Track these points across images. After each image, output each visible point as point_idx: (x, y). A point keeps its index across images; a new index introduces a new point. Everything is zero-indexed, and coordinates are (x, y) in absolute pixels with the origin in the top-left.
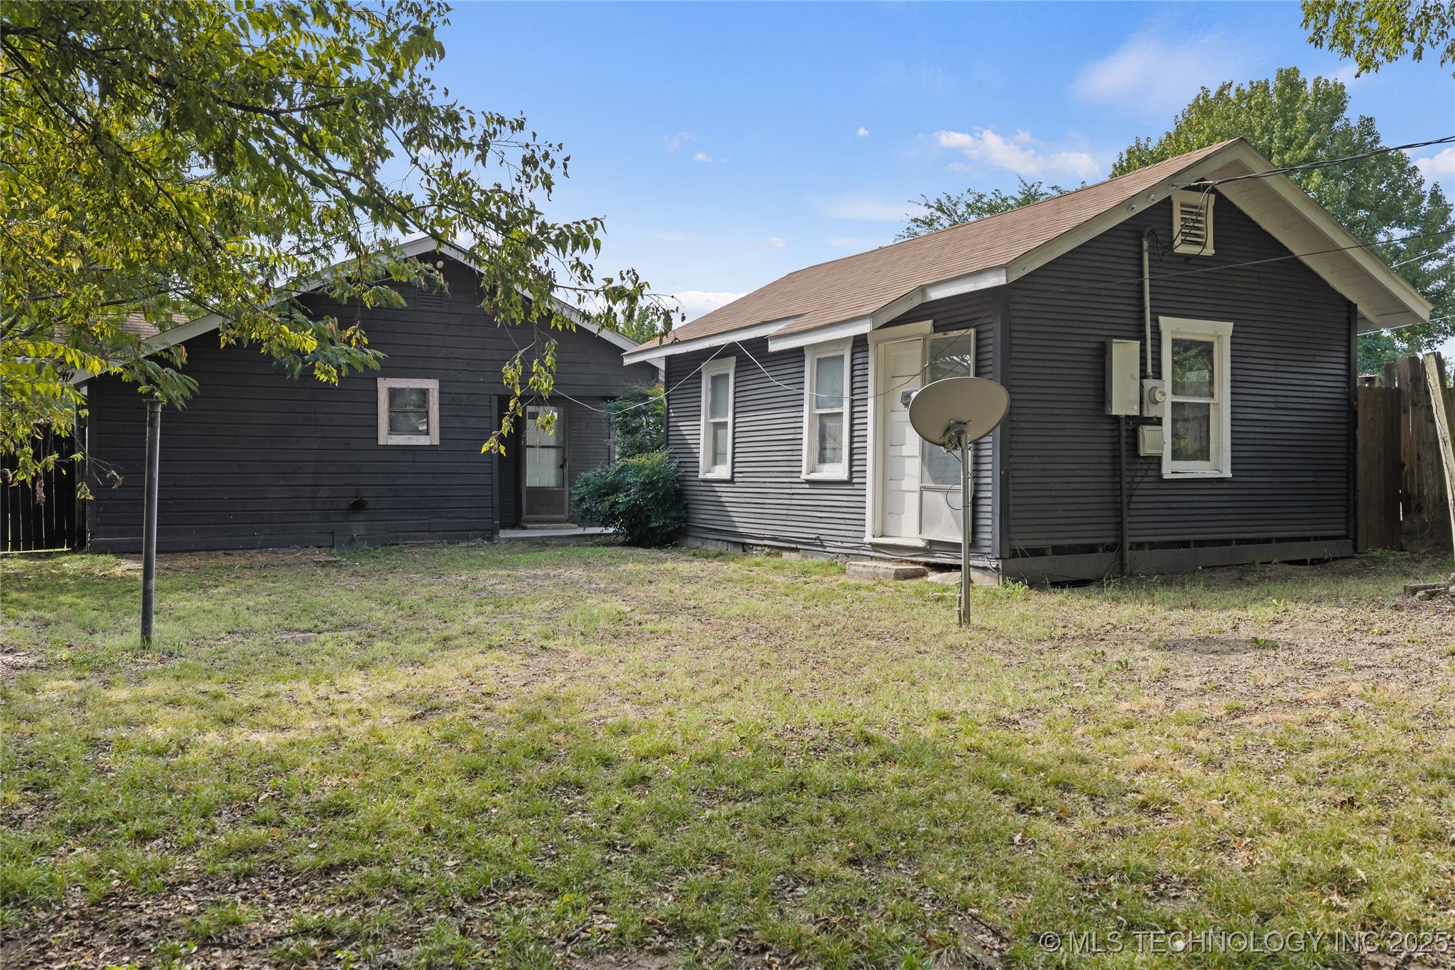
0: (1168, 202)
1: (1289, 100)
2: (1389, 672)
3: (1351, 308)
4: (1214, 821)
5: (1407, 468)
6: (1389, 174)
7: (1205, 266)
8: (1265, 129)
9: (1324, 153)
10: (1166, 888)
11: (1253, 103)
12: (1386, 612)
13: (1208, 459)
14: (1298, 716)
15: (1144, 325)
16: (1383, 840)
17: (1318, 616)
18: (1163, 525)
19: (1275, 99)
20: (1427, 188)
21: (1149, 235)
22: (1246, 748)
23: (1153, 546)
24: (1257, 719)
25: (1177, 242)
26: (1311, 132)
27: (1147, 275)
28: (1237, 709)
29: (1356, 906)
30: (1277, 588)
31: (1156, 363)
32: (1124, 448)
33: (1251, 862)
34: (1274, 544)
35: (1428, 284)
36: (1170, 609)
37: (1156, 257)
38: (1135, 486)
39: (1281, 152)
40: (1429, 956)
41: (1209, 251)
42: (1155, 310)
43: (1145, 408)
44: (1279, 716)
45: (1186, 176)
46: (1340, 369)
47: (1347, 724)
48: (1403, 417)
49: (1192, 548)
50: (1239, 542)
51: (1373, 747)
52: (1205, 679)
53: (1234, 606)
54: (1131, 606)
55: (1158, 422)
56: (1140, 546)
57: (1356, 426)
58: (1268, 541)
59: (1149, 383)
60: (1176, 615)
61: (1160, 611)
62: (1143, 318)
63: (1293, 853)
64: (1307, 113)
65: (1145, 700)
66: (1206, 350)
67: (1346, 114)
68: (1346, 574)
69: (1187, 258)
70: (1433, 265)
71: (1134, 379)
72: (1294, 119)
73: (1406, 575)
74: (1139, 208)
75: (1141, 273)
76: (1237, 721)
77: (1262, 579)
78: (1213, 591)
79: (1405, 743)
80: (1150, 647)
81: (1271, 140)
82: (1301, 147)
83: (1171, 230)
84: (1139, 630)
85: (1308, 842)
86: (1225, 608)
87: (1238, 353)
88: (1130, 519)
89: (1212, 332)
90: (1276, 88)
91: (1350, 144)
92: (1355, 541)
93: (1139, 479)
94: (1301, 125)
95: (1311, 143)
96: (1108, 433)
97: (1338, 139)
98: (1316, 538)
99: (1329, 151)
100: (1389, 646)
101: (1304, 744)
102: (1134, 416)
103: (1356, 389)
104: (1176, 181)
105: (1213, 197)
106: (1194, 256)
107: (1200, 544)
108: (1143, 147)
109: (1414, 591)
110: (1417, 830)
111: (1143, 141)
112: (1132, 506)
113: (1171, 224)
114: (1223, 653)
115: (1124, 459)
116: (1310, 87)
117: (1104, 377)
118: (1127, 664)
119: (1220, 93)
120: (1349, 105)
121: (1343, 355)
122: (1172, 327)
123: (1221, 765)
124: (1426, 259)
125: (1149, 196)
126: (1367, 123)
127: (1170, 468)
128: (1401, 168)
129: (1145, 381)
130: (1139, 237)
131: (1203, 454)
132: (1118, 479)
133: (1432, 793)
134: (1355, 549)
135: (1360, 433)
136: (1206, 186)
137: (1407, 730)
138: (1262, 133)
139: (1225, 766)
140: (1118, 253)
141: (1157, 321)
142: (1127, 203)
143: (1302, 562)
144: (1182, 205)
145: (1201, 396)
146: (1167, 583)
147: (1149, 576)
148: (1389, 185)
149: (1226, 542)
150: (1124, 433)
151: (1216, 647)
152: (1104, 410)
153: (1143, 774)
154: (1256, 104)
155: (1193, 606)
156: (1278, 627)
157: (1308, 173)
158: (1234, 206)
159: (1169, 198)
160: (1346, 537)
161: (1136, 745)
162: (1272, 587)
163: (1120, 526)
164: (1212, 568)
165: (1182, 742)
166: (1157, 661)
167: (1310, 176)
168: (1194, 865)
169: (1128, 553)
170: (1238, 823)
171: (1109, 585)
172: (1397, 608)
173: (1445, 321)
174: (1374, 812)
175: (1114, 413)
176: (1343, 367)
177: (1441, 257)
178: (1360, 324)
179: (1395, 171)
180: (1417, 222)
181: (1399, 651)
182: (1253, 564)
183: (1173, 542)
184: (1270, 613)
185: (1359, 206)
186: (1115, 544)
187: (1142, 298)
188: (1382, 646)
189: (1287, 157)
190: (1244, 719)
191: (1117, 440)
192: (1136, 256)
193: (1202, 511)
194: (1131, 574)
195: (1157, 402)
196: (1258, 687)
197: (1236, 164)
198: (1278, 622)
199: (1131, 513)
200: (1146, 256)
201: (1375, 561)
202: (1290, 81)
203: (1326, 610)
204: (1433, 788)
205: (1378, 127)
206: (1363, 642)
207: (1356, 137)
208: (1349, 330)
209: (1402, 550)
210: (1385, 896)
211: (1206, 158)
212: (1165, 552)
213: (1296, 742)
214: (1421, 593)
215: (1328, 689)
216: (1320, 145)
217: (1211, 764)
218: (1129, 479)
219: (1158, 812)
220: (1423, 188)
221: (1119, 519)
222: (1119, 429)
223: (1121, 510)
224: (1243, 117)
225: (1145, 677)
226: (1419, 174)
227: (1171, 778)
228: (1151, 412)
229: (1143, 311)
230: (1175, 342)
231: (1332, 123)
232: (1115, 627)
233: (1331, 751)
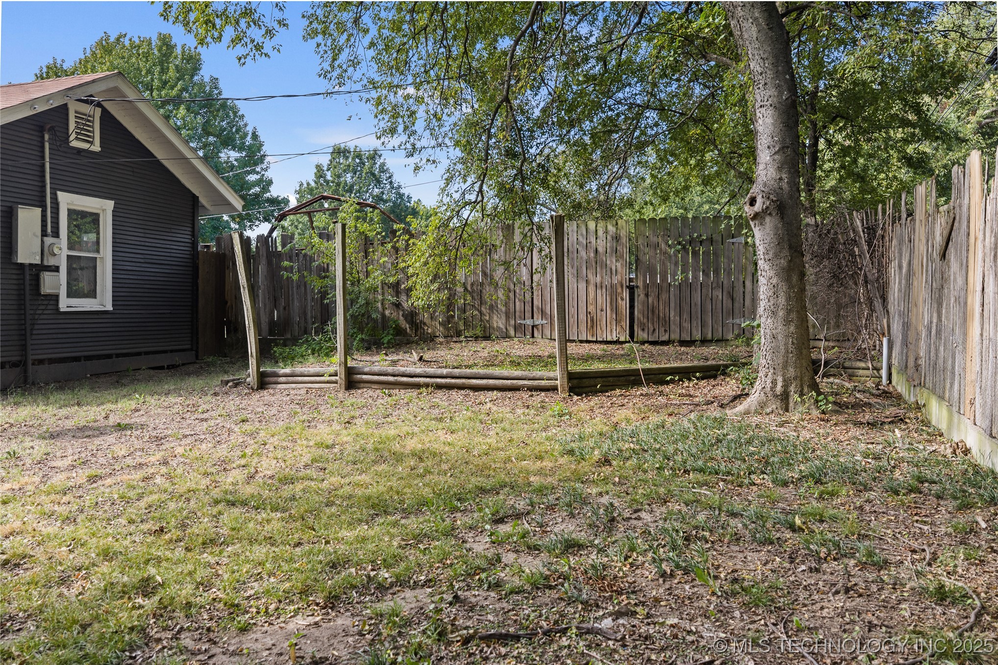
0: (64, 108)
1: (165, 55)
2: (203, 437)
3: (195, 198)
4: (61, 564)
5: (229, 304)
6: (228, 116)
7: (93, 159)
8: (149, 72)
9: (187, 95)
10: (12, 624)
11: (141, 51)
12: (209, 398)
13: (95, 298)
14: (139, 475)
15: (45, 197)
16: (179, 553)
17: (166, 404)
18: (60, 346)
19: (156, 52)
20: (250, 129)
21: (49, 130)
22: (97, 503)
23: (52, 361)
24: (109, 481)
25: (71, 138)
26: (179, 79)
27: (47, 159)
28: (96, 476)
29: (149, 604)
30: (141, 387)
31: (55, 225)
32: (28, 288)
33: (84, 588)
34: (143, 356)
35: (249, 190)
36: (61, 408)
37: (55, 147)
38: (36, 317)
39: (159, 89)
40: (194, 624)
41: (96, 148)
42: (54, 186)
43: (45, 258)
44: (125, 477)
45: (79, 91)
46: (187, 238)
47: (169, 477)
48: (227, 271)
49: (83, 362)
50: (118, 356)
51: (182, 490)
52: (76, 457)
53: (109, 401)
54: (29, 407)
55: (56, 269)
56: (41, 362)
57: (198, 277)
58: (139, 354)
59: (49, 240)
60: (64, 412)
61: (51, 410)
62: (44, 191)
63: (114, 574)
64: (177, 66)
65: (23, 480)
66: (94, 219)
67: (202, 72)
68: (189, 374)
69: (79, 151)
70: (252, 178)
71: (37, 236)
72: (168, 68)
73: (226, 372)
74: (40, 108)
75: (43, 158)
76: (95, 485)
77: (132, 382)
78: (96, 392)
79: (206, 482)
80: (38, 438)
81: (152, 80)
82: (172, 88)
83: (68, 129)
84: (32, 426)
85: (128, 564)
86: (102, 404)
87: (117, 223)
88: (32, 342)
89: (98, 206)
90: (157, 45)
91: (204, 92)
92: (197, 352)
93: (40, 312)
94: (172, 73)
95: (179, 86)
96: (14, 277)
97: (196, 88)
98: (172, 351)
99: (190, 94)
100: (206, 420)
101: (138, 494)
102: (37, 265)
103: (198, 252)
104: (70, 93)
105: (98, 111)
106: (84, 150)
107: (88, 358)
108: (58, 66)
109: (227, 382)
110: (200, 540)
111: (59, 62)
112: (35, 332)
113: (67, 124)
114: (94, 436)
115: (28, 297)
116: (179, 50)
117: (11, 233)
118: (14, 453)
119: (118, 39)
120: (203, 67)
121: (190, 229)
122: (67, 200)
123: (75, 521)
124: (249, 173)
125: (48, 101)
126: (215, 81)
127: (65, 304)
128: (235, 113)
129: (45, 239)
130: (41, 130)
131: (92, 294)
132: (23, 312)
133: (214, 513)
134: (197, 357)
135: (200, 282)
136: (92, 102)
137: (206, 474)
138: (146, 74)
139: (78, 520)
140: (25, 141)
141: (56, 194)
142: (30, 103)
143: (161, 368)
144: (76, 112)
145: (89, 251)
146: (61, 388)
147: (47, 384)
148: (228, 123)
149: (109, 356)
150: (28, 277)
151: (90, 433)
152: (10, 259)
153: (11, 538)
154: (143, 53)
155: (78, 404)
156: (137, 414)
157: (177, 106)
158: (115, 119)
159: (66, 105)
160: (191, 350)
161: (10, 515)
162: (137, 387)
163: (24, 348)
164: (98, 375)
165: (48, 508)
166: (40, 448)
167: (178, 109)
168: (37, 601)
169: (30, 367)
170: (79, 562)
171: (12, 394)
172: (216, 394)
173: (259, 212)
174: (175, 534)
175: (19, 261)
176: (190, 237)
177: (258, 173)
178: (200, 209)
179: (231, 114)
180: (244, 149)
181: (212, 423)
182: (128, 370)
183: (65, 358)
184: (133, 404)
185: (209, 134)
186: (20, 362)
187: (44, 176)
188: (202, 420)
189: (163, 93)
190: (100, 483)
191: (21, 282)
192: (39, 144)
193: (90, 335)
194: (33, 384)
195: (55, 255)
196: (114, 458)
197: (116, 90)
198: (137, 410)
199: (34, 337)
200: (47, 145)
201: (208, 365)
202: (166, 44)
203: (172, 399)
204: (215, 511)
205: (221, 85)
206: (191, 419)
207: (208, 88)
208: (193, 213)
209: (226, 357)
210: (172, 590)
211: (94, 81)
212: (62, 365)
213: (132, 494)
214: (230, 384)
215: (162, 453)
216: (184, 89)
217: (70, 520)
218: (32, 312)
219: (17, 565)
220: (248, 128)
221: (23, 342)
222: (23, 274)
223: (25, 335)
224: (134, 60)
225: (28, 461)
226: (245, 119)
227: (33, 537)
228: (51, 262)
229: (44, 186)
230: (71, 212)
231: (192, 76)
232: (12, 425)
233: (155, 497)
